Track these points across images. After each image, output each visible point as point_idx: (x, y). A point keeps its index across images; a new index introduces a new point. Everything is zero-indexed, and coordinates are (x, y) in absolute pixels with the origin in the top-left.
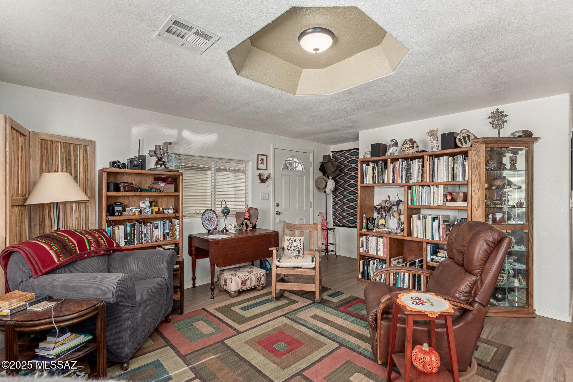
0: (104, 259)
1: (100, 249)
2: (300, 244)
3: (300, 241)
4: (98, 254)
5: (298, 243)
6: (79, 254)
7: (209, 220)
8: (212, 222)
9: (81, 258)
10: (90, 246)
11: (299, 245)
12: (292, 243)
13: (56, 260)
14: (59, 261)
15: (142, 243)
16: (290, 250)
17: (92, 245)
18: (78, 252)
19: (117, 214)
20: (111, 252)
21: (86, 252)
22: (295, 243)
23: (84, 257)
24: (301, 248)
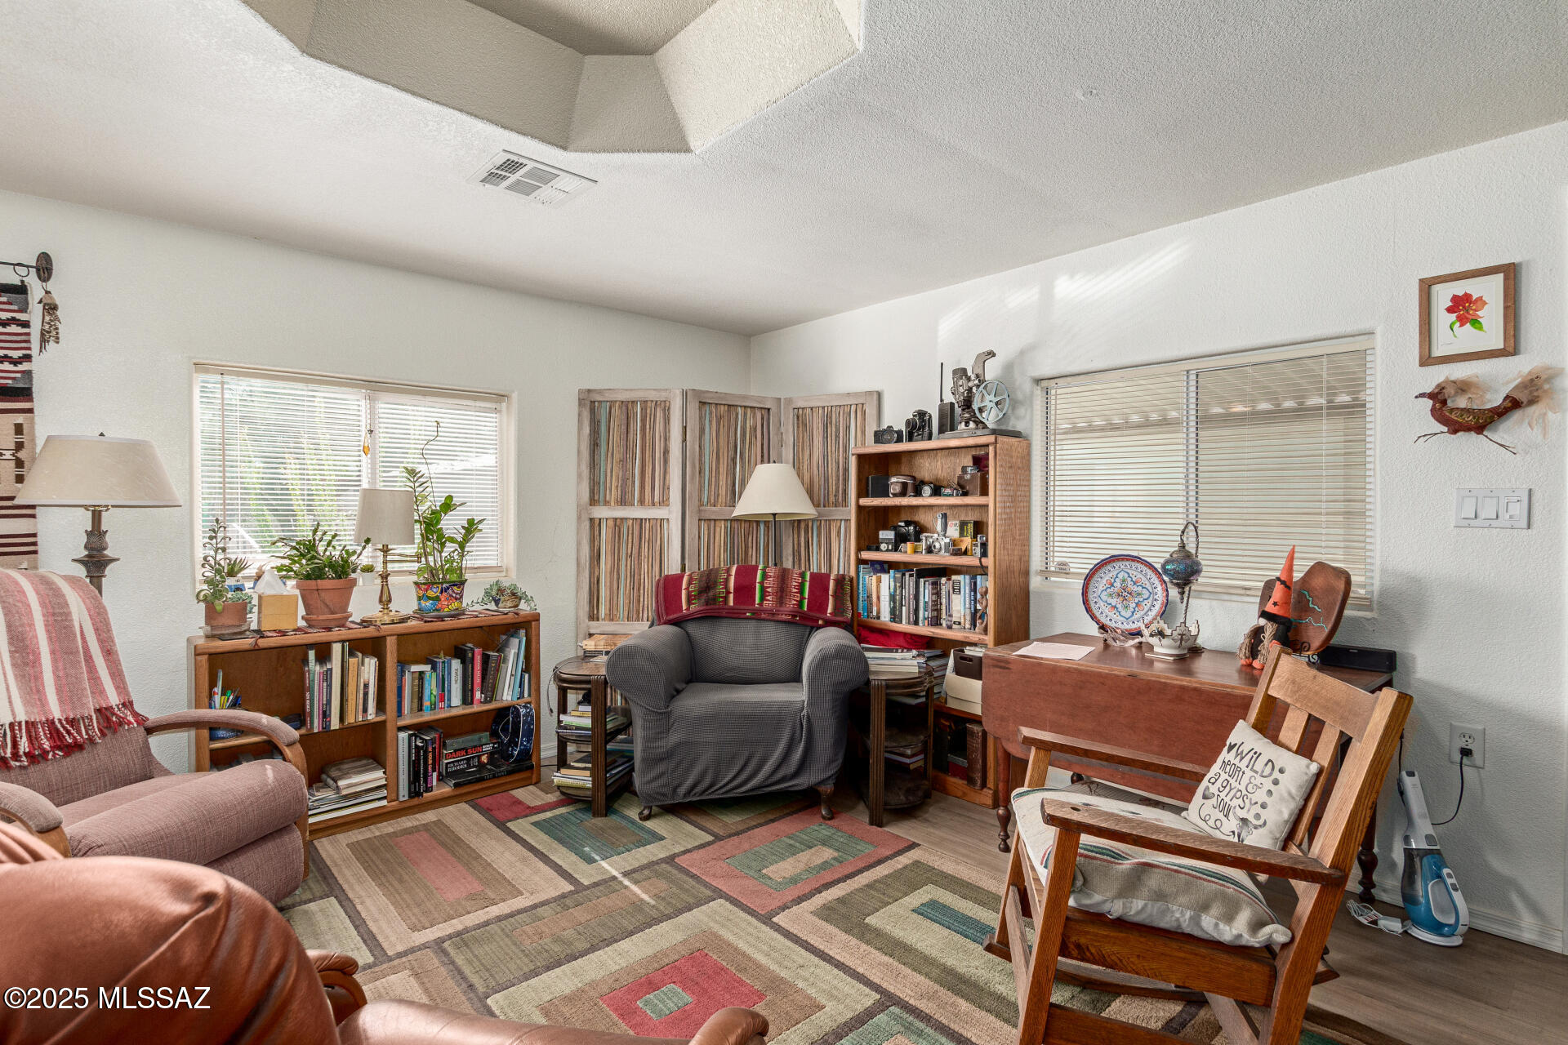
0: (794, 631)
1: (782, 609)
2: (1270, 792)
3: (1276, 774)
4: (776, 618)
5: (1259, 780)
6: (732, 608)
7: (1124, 594)
8: (1137, 604)
9: (735, 615)
10: (763, 598)
11: (1260, 796)
12: (1239, 769)
13: (684, 607)
14: (688, 609)
15: (916, 623)
16: (1214, 801)
17: (768, 598)
18: (731, 604)
19: (883, 546)
20: (820, 622)
21: (750, 607)
22: (1249, 773)
23: (742, 616)
24: (1264, 814)
